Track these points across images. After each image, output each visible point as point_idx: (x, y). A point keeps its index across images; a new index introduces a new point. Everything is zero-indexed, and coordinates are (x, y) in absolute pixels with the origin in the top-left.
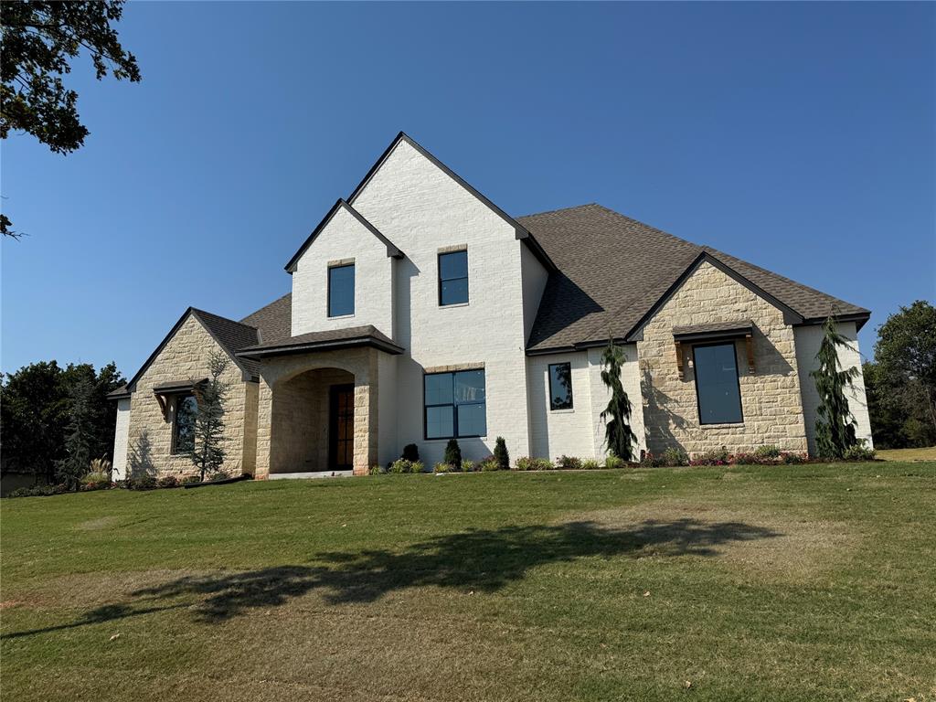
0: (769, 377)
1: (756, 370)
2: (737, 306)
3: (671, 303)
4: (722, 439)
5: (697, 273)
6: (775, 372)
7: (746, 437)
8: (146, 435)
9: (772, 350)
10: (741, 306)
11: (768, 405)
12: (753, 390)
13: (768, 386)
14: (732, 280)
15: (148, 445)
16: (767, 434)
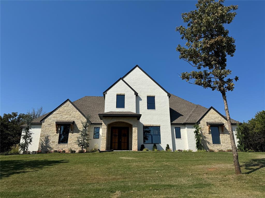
0: (226, 135)
1: (223, 133)
2: (219, 119)
3: (205, 116)
4: (218, 147)
5: (210, 111)
6: (227, 134)
7: (222, 147)
8: (48, 137)
9: (226, 129)
10: (220, 119)
11: (226, 140)
12: (223, 137)
13: (226, 136)
14: (217, 113)
15: (48, 140)
16: (226, 147)
